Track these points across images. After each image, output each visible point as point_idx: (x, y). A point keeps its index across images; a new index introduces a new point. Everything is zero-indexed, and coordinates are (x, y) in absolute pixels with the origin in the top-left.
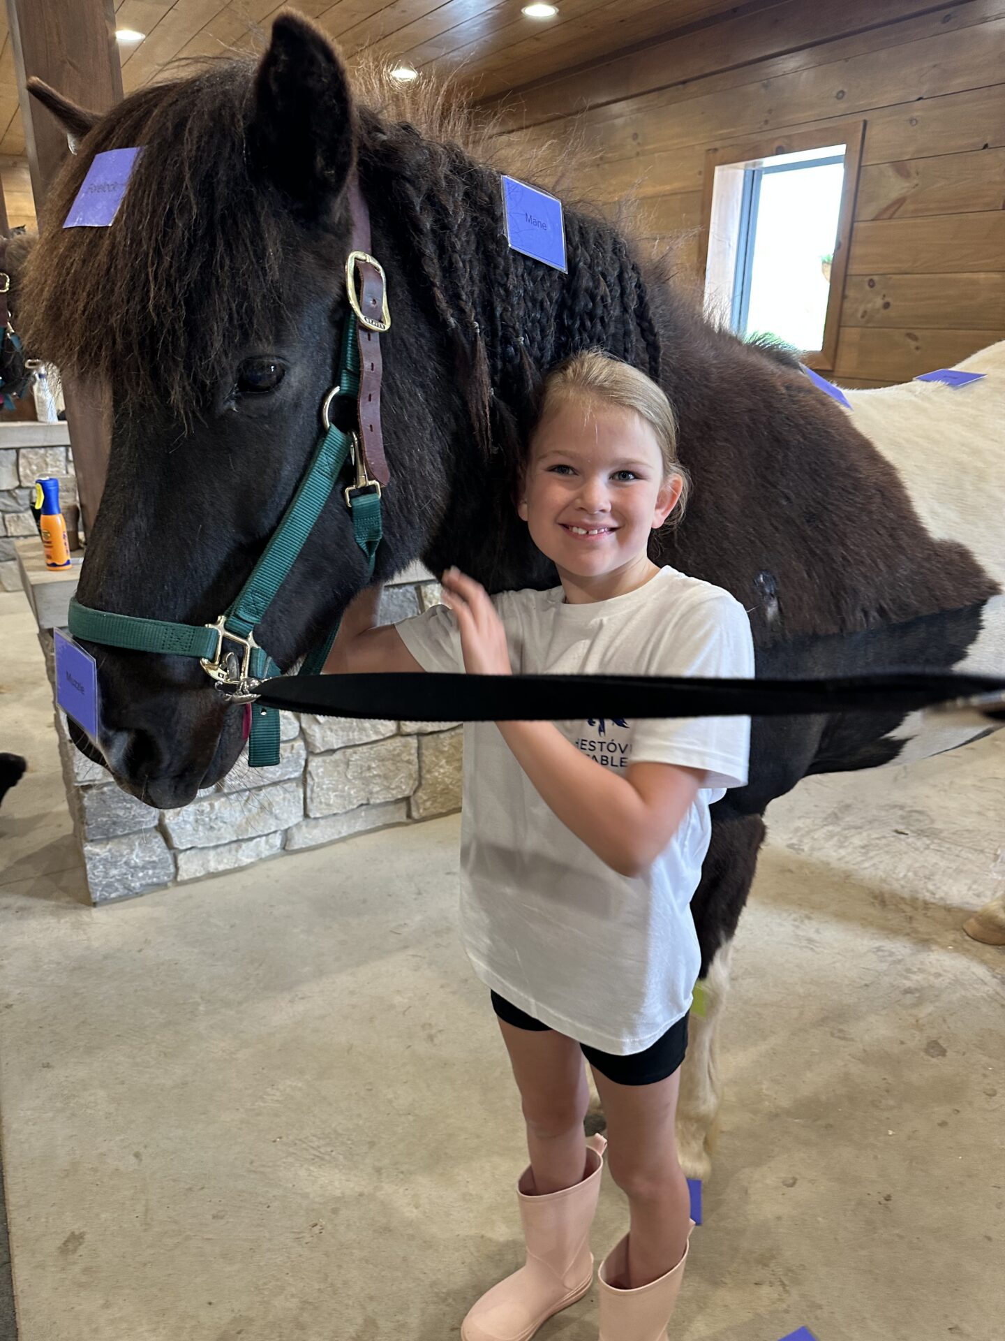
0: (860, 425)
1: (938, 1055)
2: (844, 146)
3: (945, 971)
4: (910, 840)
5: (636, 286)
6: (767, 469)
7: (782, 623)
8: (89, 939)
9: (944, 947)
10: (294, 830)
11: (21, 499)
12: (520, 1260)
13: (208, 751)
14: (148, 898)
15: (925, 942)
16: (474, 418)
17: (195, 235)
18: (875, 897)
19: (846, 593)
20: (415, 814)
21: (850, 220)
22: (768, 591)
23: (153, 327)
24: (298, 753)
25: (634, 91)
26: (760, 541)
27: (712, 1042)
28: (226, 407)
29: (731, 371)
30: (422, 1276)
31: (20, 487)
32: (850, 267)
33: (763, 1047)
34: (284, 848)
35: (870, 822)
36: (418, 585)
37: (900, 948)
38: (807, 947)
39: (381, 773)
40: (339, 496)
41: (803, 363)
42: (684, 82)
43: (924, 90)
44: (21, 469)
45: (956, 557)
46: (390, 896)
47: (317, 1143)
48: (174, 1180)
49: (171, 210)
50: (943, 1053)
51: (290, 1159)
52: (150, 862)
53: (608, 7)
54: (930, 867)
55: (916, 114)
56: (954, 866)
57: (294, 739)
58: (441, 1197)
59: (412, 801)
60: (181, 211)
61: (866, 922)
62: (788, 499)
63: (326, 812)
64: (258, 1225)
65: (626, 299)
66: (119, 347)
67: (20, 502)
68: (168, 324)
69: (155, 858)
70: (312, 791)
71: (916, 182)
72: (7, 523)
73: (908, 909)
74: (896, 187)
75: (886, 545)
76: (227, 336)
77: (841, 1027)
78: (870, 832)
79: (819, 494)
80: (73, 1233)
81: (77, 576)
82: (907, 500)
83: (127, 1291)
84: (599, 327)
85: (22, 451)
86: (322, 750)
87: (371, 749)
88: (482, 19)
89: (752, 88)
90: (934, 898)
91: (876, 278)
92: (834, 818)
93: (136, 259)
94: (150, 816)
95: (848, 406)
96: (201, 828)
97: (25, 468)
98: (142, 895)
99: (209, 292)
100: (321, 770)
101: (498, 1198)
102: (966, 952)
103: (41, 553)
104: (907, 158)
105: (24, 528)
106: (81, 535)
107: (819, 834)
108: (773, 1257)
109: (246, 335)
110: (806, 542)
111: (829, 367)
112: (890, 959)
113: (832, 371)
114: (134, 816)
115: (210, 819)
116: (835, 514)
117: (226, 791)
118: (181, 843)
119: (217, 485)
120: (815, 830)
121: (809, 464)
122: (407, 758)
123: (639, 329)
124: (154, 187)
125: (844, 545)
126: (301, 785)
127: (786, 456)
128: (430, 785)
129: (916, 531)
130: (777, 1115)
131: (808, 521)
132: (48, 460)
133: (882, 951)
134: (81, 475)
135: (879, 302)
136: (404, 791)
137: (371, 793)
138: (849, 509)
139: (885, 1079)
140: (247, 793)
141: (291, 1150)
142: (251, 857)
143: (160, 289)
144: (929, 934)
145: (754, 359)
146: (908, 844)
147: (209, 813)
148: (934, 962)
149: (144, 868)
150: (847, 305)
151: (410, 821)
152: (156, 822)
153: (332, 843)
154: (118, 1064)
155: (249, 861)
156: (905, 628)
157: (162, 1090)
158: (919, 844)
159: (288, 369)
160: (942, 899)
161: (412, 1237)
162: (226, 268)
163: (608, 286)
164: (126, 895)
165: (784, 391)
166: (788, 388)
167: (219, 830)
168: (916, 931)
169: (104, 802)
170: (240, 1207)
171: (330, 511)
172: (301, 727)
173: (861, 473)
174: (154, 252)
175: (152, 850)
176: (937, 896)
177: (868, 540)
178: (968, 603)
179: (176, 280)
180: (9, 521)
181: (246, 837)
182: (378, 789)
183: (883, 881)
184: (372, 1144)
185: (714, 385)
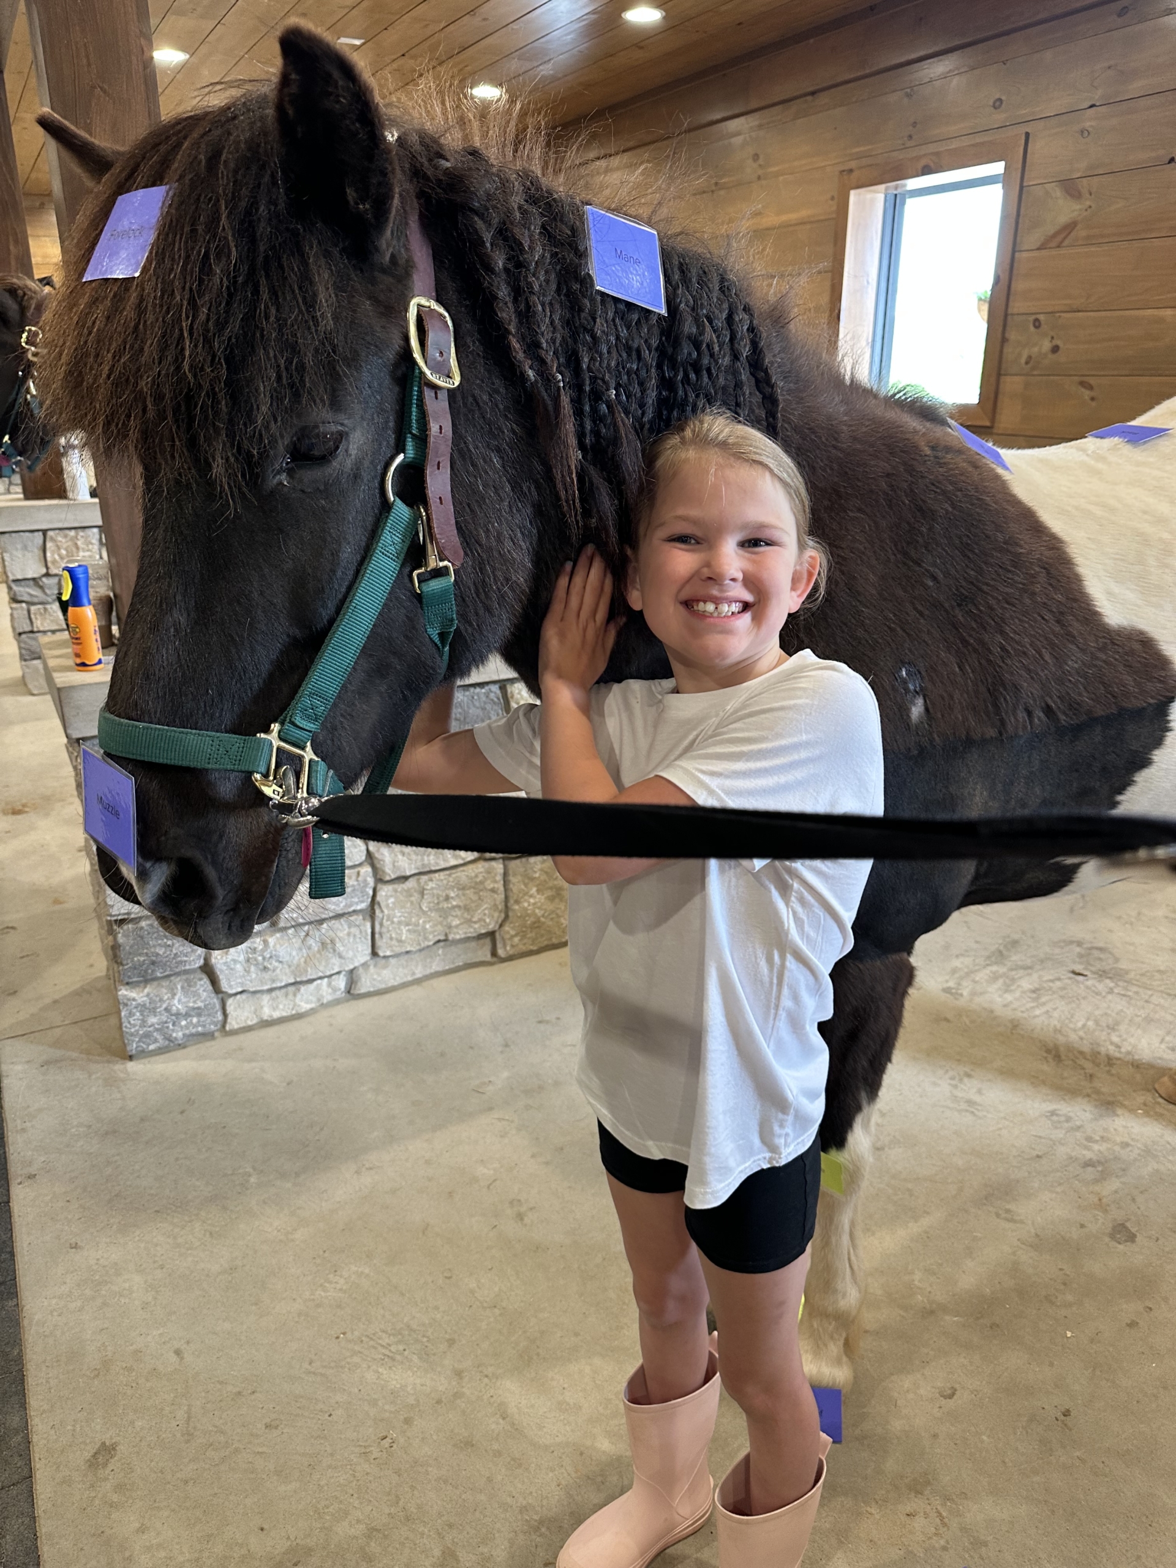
0: (1020, 491)
1: (1126, 1241)
2: (1002, 164)
3: (1133, 1139)
4: (1089, 983)
5: (748, 329)
6: (908, 543)
7: (930, 726)
8: (123, 1098)
9: (1132, 1111)
10: (361, 970)
11: (49, 588)
12: (626, 1482)
13: (263, 879)
14: (191, 1050)
15: (1108, 1104)
16: (560, 486)
17: (235, 282)
18: (1048, 1051)
19: (1005, 690)
20: (501, 952)
21: (1010, 248)
22: (911, 687)
23: (190, 390)
24: (365, 881)
25: (754, 104)
26: (902, 628)
27: (853, 1224)
28: (275, 481)
29: (864, 429)
30: (509, 1500)
31: (47, 575)
32: (1011, 304)
33: (915, 1228)
34: (349, 992)
35: (1042, 961)
36: (503, 684)
37: (1081, 1112)
38: (967, 1111)
39: (461, 904)
40: (406, 580)
41: (952, 418)
42: (813, 93)
43: (1097, 96)
44: (48, 554)
45: (1137, 646)
46: (472, 1048)
47: (387, 1341)
48: (221, 1383)
49: (207, 254)
50: (1132, 1238)
51: (356, 1359)
52: (194, 1009)
53: (723, 8)
54: (1114, 1014)
55: (1087, 124)
56: (1143, 1013)
57: (360, 865)
58: (532, 1406)
59: (497, 935)
60: (218, 257)
61: (1037, 1081)
62: (934, 578)
63: (398, 950)
64: (319, 1437)
65: (736, 345)
66: (151, 413)
67: (48, 591)
68: (206, 386)
69: (200, 1004)
70: (381, 925)
71: (1088, 203)
72: (33, 616)
73: (1088, 1065)
74: (1065, 210)
75: (1053, 632)
76: (276, 398)
77: (1008, 1207)
78: (1041, 973)
79: (972, 573)
80: (104, 1444)
81: (108, 678)
82: (1078, 579)
83: (166, 1514)
84: (706, 379)
85: (50, 533)
86: (393, 877)
87: (450, 875)
88: (576, 26)
89: (893, 98)
90: (1120, 1052)
91: (1042, 317)
92: (999, 956)
93: (168, 312)
94: (195, 955)
95: (1007, 469)
96: (253, 968)
97: (53, 553)
98: (185, 1047)
99: (253, 347)
100: (391, 900)
101: (600, 1408)
102: (1158, 1117)
103: (70, 650)
104: (1078, 175)
105: (52, 621)
106: (115, 629)
107: (982, 975)
108: (928, 1483)
109: (296, 396)
110: (957, 629)
111: (988, 424)
112: (1066, 1125)
113: (991, 427)
114: (176, 954)
115: (264, 959)
116: (992, 596)
117: (282, 924)
118: (231, 987)
119: (266, 571)
120: (976, 971)
121: (960, 538)
122: (492, 886)
123: (753, 380)
124: (187, 229)
125: (1002, 633)
126: (368, 917)
127: (931, 529)
128: (519, 917)
129: (1090, 616)
130: (932, 1312)
131: (959, 605)
132: (79, 543)
133: (1057, 1115)
134: (114, 561)
135: (1047, 345)
136: (488, 925)
137: (450, 927)
138: (1008, 590)
139: (1061, 1269)
140: (306, 928)
141: (357, 1348)
142: (311, 1002)
143: (196, 346)
144: (1113, 1095)
145: (892, 415)
146: (1087, 987)
147: (263, 951)
148: (1121, 1129)
149: (187, 1015)
150: (1008, 349)
151: (495, 959)
152: (202, 962)
153: (404, 985)
154: (156, 1245)
155: (308, 1006)
156: (1077, 731)
157: (208, 1275)
158: (1100, 987)
159: (347, 434)
160: (1129, 1053)
161: (498, 1454)
162: (272, 319)
163: (715, 331)
164: (167, 1047)
165: (928, 451)
166: (933, 448)
167: (274, 971)
168: (1097, 1092)
169: (142, 937)
170: (297, 1415)
171: (397, 598)
172: (368, 850)
173: (1021, 547)
174: (189, 304)
175: (196, 994)
176: (1123, 1050)
177: (1031, 626)
178: (1152, 701)
179: (214, 335)
180: (35, 614)
181: (305, 979)
182: (458, 922)
183: (1056, 1031)
184: (451, 1342)
185: (844, 446)
